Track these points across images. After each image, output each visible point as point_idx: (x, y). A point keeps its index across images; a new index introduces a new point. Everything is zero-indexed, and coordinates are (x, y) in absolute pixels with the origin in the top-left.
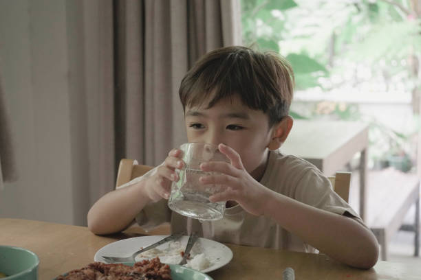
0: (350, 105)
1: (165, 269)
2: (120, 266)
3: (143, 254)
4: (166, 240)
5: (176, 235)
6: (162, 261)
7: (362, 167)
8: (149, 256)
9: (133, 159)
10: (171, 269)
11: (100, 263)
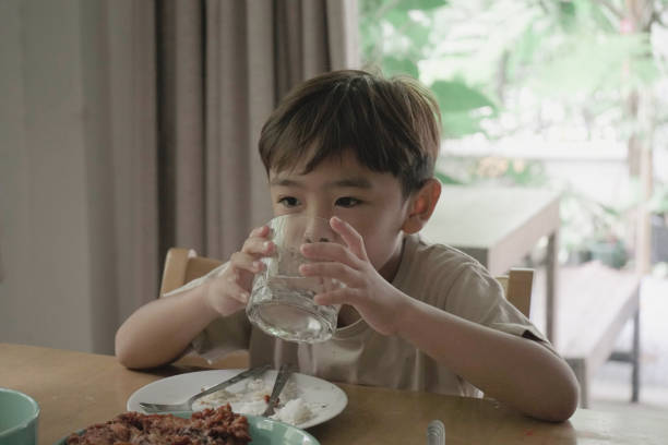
0: (531, 163)
1: (240, 422)
2: (168, 419)
3: (205, 398)
4: (241, 377)
5: (257, 368)
6: (235, 411)
7: (549, 262)
8: (214, 402)
9: (189, 249)
10: (249, 421)
11: (136, 414)
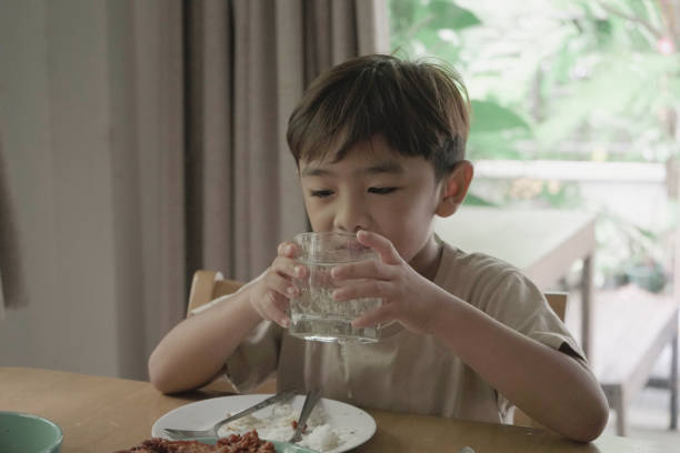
0: (566, 184)
1: (267, 449)
2: (193, 445)
3: (231, 424)
4: (268, 402)
5: (284, 393)
6: (262, 437)
7: (584, 285)
8: (240, 428)
9: (216, 272)
10: (276, 448)
11: (161, 440)
